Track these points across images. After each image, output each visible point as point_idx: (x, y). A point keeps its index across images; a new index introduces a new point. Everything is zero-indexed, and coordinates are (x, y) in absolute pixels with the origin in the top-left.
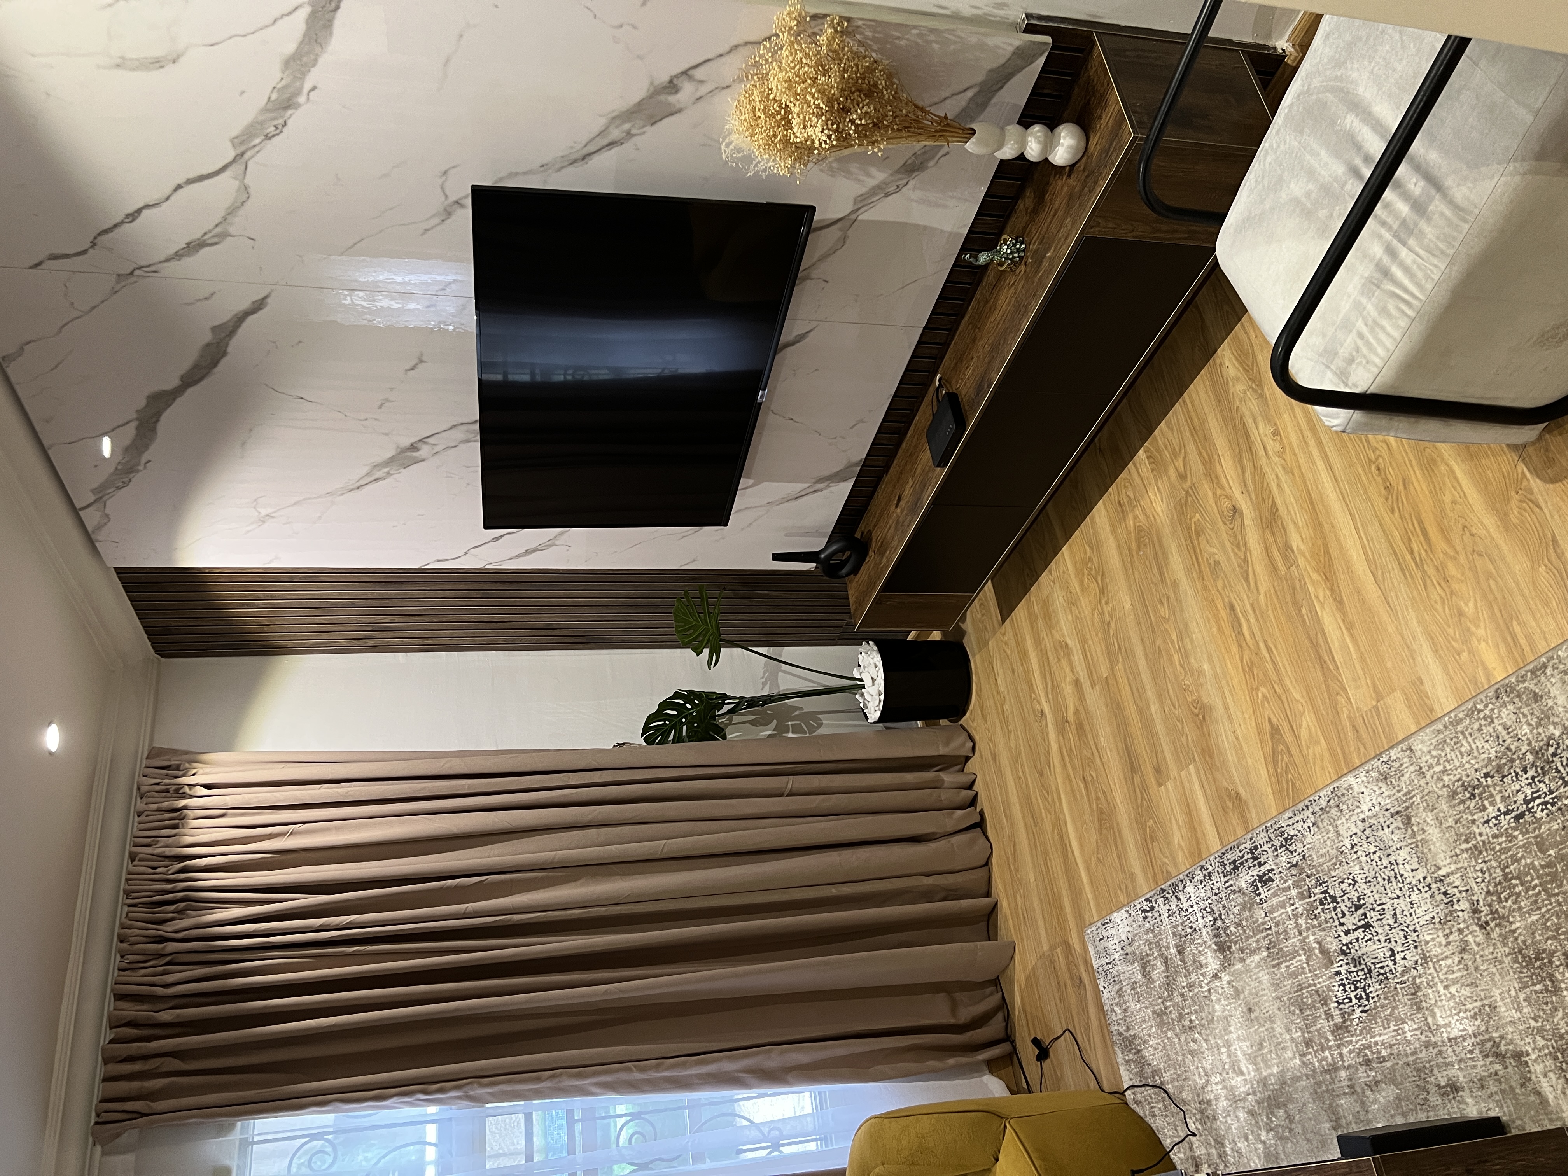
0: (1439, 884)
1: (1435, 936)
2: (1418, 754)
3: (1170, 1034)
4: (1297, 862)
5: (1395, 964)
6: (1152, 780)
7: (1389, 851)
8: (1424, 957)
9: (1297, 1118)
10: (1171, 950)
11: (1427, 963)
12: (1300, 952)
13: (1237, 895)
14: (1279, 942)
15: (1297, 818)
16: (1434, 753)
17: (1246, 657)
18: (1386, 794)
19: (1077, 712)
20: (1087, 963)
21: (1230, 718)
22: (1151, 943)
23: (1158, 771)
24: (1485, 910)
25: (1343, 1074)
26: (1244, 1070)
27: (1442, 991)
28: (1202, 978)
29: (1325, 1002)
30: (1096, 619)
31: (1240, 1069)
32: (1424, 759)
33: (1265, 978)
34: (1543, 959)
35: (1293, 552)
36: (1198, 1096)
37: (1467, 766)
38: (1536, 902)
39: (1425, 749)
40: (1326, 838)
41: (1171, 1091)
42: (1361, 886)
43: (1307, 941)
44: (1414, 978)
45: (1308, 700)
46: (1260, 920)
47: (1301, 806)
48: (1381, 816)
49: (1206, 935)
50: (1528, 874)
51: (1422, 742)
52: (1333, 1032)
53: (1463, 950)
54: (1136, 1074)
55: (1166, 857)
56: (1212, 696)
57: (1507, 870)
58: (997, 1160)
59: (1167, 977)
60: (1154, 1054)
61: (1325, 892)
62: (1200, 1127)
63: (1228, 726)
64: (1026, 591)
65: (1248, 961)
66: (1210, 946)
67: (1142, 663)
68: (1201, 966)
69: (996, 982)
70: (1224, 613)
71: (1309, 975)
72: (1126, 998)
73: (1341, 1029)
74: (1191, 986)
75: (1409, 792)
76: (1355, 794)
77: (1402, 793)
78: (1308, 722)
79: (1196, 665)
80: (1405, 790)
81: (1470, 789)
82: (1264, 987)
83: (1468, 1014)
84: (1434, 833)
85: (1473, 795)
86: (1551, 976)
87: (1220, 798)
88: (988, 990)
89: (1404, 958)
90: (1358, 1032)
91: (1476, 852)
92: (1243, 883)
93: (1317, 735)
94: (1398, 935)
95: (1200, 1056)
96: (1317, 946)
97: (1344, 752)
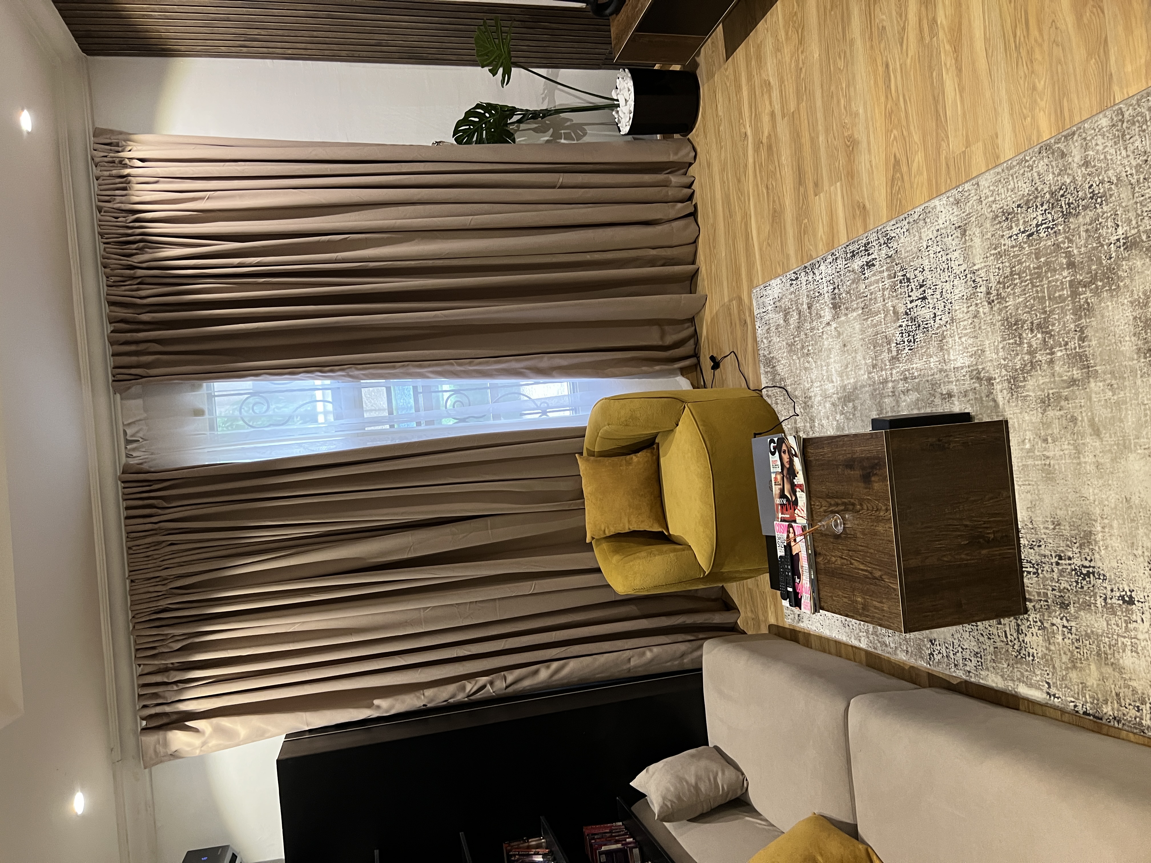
0: (972, 275)
1: (962, 307)
2: (981, 188)
3: (794, 358)
4: (892, 255)
5: (935, 322)
6: (811, 192)
7: (948, 252)
8: (952, 319)
9: (859, 408)
10: (804, 306)
11: (953, 323)
12: (882, 312)
13: (850, 273)
14: (870, 305)
15: (897, 226)
16: (991, 188)
17: (889, 106)
18: (956, 213)
19: (769, 137)
20: (751, 311)
21: (869, 151)
22: (792, 301)
23: (816, 185)
24: (994, 293)
25: (890, 385)
26: (834, 380)
27: (957, 340)
28: (819, 325)
29: (889, 343)
30: (793, 65)
31: (831, 379)
32: (984, 192)
33: (857, 326)
34: (1018, 325)
35: (937, 26)
36: (805, 394)
37: (1009, 198)
38: (1024, 290)
39: (986, 185)
40: (912, 240)
41: (789, 390)
42: (927, 272)
43: (887, 305)
44: (943, 332)
45: (922, 142)
46: (862, 291)
47: (902, 217)
48: (949, 228)
49: (827, 298)
50: (1025, 272)
51: (986, 180)
52: (890, 361)
53: (975, 316)
54: (770, 380)
55: (811, 245)
56: (860, 134)
57: (1014, 269)
58: (677, 425)
59: (799, 323)
60: (783, 369)
61: (905, 275)
62: (802, 411)
63: (867, 157)
64: (747, 35)
65: (849, 316)
66: (828, 305)
67: (819, 103)
68: (821, 317)
69: (692, 320)
70: (881, 69)
71: (884, 326)
72: (771, 335)
73: (894, 359)
74: (812, 329)
75: (969, 214)
76: (937, 212)
77: (965, 214)
78: (919, 158)
79: (855, 109)
80: (967, 212)
81: (1006, 214)
82: (856, 332)
83: (969, 354)
84: (977, 241)
85: (1007, 219)
86: (1020, 335)
87: (853, 207)
88: (686, 325)
89: (941, 319)
90: (904, 361)
91: (999, 256)
92: (856, 266)
93: (923, 167)
94: (940, 305)
95: (810, 371)
96: (892, 309)
97: (936, 182)
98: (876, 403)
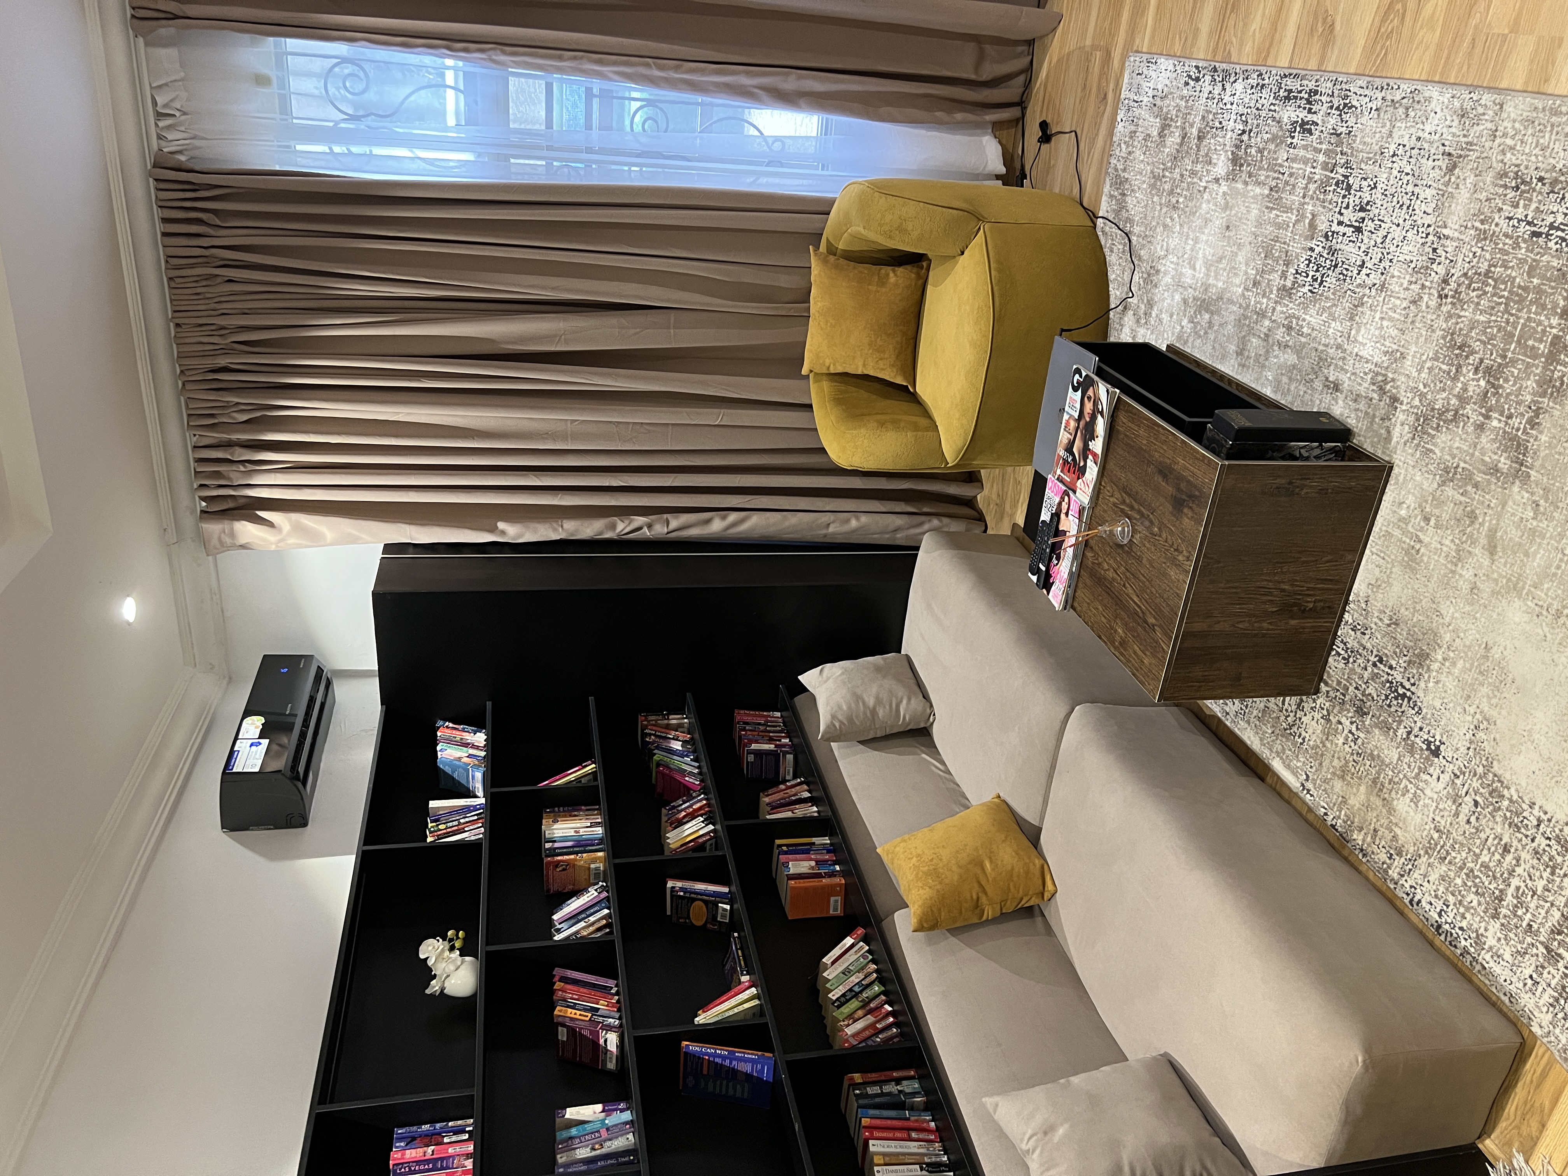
0: (1435, 239)
1: (1402, 276)
2: (1504, 115)
3: (1155, 199)
4: (1341, 133)
5: (1358, 274)
7: (1419, 182)
8: (1383, 286)
9: (1216, 328)
10: (1194, 130)
11: (1382, 291)
12: (1295, 211)
13: (1274, 123)
14: (1284, 191)
15: (1367, 92)
16: (1517, 125)
18: (1453, 130)
20: (1118, 88)
22: (1179, 110)
24: (1453, 285)
25: (1267, 323)
26: (1198, 267)
27: (1377, 319)
28: (1205, 173)
29: (1287, 264)
31: (1194, 264)
32: (1505, 124)
33: (1255, 212)
34: (1463, 351)
36: (1152, 262)
37: (1533, 158)
38: (1493, 308)
39: (1512, 115)
40: (1378, 130)
41: (1134, 242)
42: (1377, 194)
43: (1306, 207)
46: (1280, 161)
48: (1435, 147)
49: (1230, 137)
50: (1505, 283)
51: (1516, 106)
52: (1279, 289)
53: (1414, 302)
54: (1114, 210)
55: (1236, 36)
57: (1493, 269)
58: (963, 253)
59: (1178, 151)
60: (1135, 206)
61: (1346, 177)
62: (1142, 283)
65: (1250, 188)
66: (1227, 151)
68: (1211, 163)
69: (1031, 43)
71: (1289, 235)
72: (1135, 143)
73: (1286, 292)
74: (1193, 173)
75: (1471, 144)
76: (1429, 108)
77: (1466, 139)
80: (1470, 139)
81: (1519, 180)
82: (1250, 218)
83: (1383, 348)
84: (1464, 195)
85: (1518, 188)
86: (1459, 366)
87: (1316, 14)
89: (1368, 275)
90: (1297, 302)
91: (1482, 236)
92: (1286, 117)
93: (1438, 20)
94: (1376, 253)
95: (1170, 233)
96: (1310, 217)
97: (1448, 58)
98: (1240, 335)
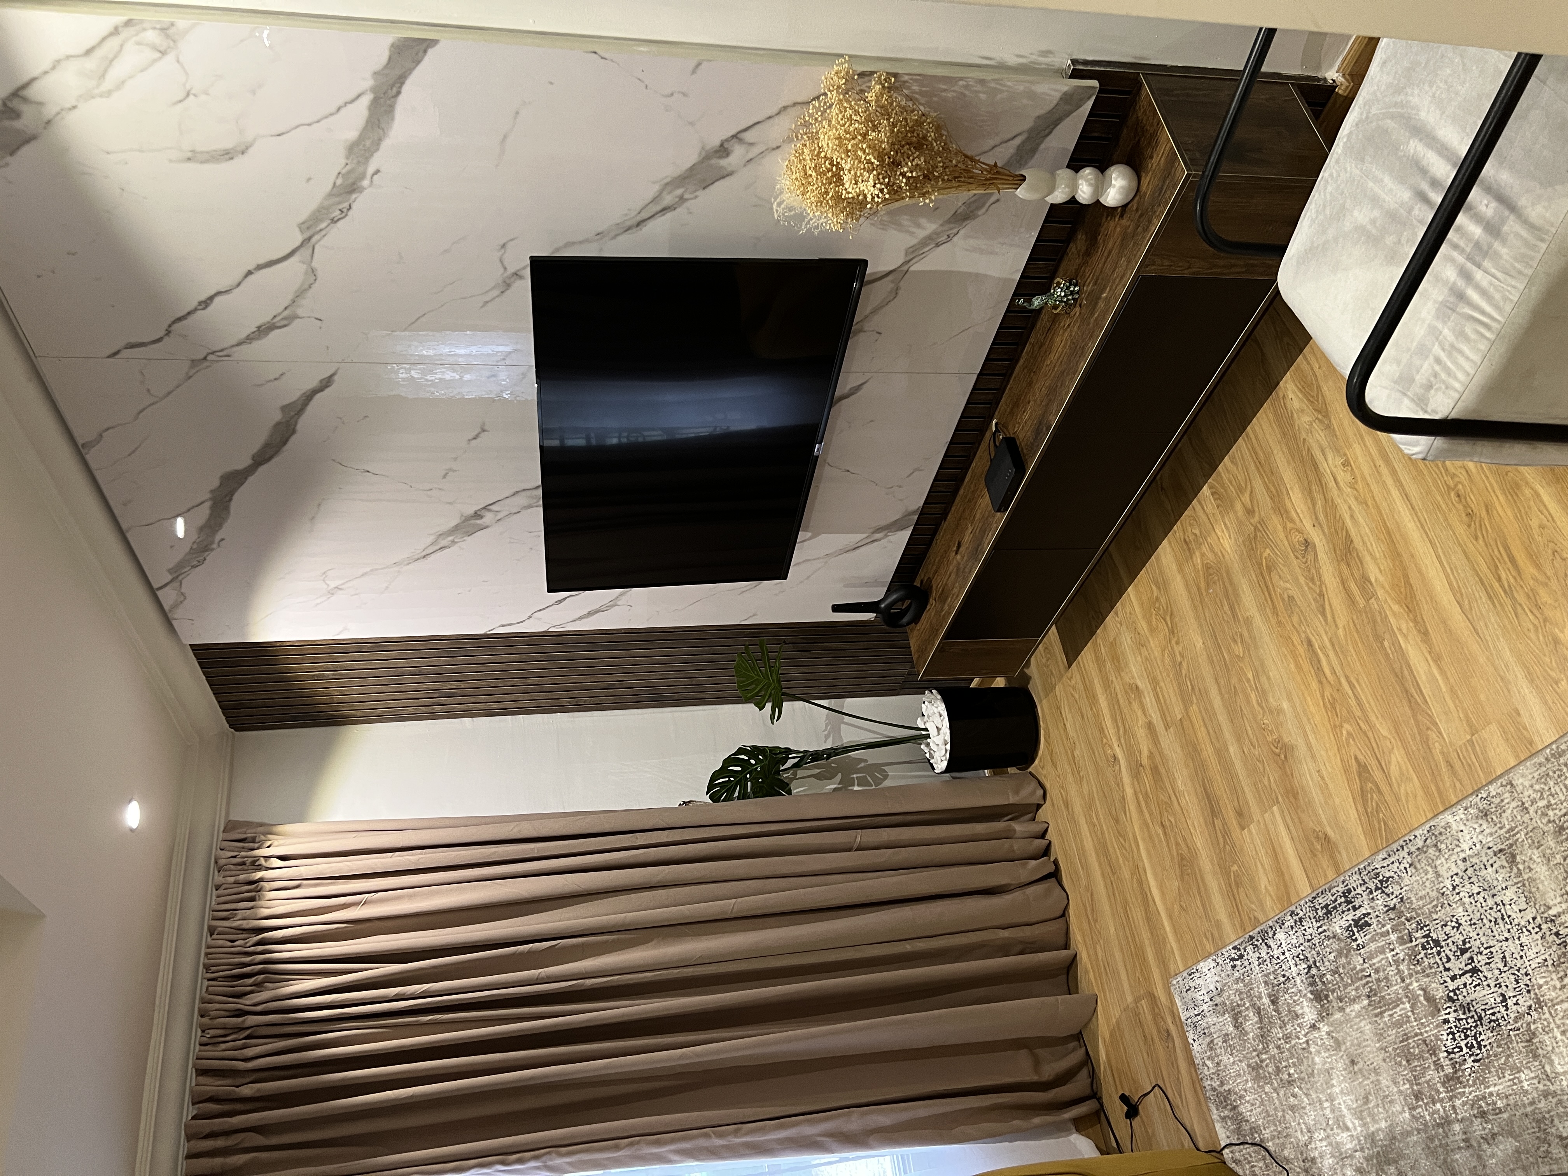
0: (1550, 925)
1: (1549, 979)
2: (1519, 789)
3: (1267, 1088)
4: (1395, 905)
5: (1507, 1009)
6: (1233, 823)
7: (1494, 891)
8: (1538, 1002)
10: (1264, 1000)
11: (1542, 1008)
12: (1404, 1000)
13: (1331, 941)
14: (1380, 989)
15: (1391, 859)
16: (1537, 787)
17: (1327, 694)
18: (1487, 831)
19: (1151, 756)
20: (1175, 1016)
21: (1313, 757)
22: (1241, 993)
23: (1240, 814)
25: (1457, 1127)
26: (1350, 1125)
27: (1559, 1037)
28: (1298, 1029)
29: (1433, 1052)
30: (1167, 660)
31: (1345, 1125)
32: (1526, 793)
33: (1368, 1029)
35: (1371, 584)
36: (1302, 1154)
39: (1527, 784)
40: (1424, 879)
41: (1271, 1148)
42: (1466, 928)
43: (1411, 988)
44: (1529, 1024)
45: (1395, 735)
46: (1359, 967)
47: (1395, 846)
48: (1483, 855)
49: (1300, 982)
51: (1523, 776)
52: (1443, 1084)
54: (1233, 1131)
55: (1253, 903)
56: (1293, 735)
59: (1261, 1028)
60: (1251, 1111)
61: (1427, 936)
63: (1311, 765)
64: (1093, 633)
65: (1348, 1010)
66: (1305, 995)
67: (1217, 702)
68: (1297, 1016)
69: (1078, 1037)
70: (1301, 650)
71: (1415, 1024)
72: (1218, 1051)
73: (1453, 1080)
74: (1287, 1038)
75: (1512, 829)
76: (1454, 832)
77: (1504, 830)
78: (1397, 759)
79: (1274, 703)
80: (1508, 827)
82: (1367, 1037)
84: (1541, 871)
87: (1308, 840)
88: (1071, 1045)
89: (1517, 1004)
90: (1471, 1082)
92: (1337, 928)
93: (1408, 772)
94: (1509, 979)
95: (1301, 1111)
96: (1421, 992)
97: (1438, 789)
98: (1439, 1162)
